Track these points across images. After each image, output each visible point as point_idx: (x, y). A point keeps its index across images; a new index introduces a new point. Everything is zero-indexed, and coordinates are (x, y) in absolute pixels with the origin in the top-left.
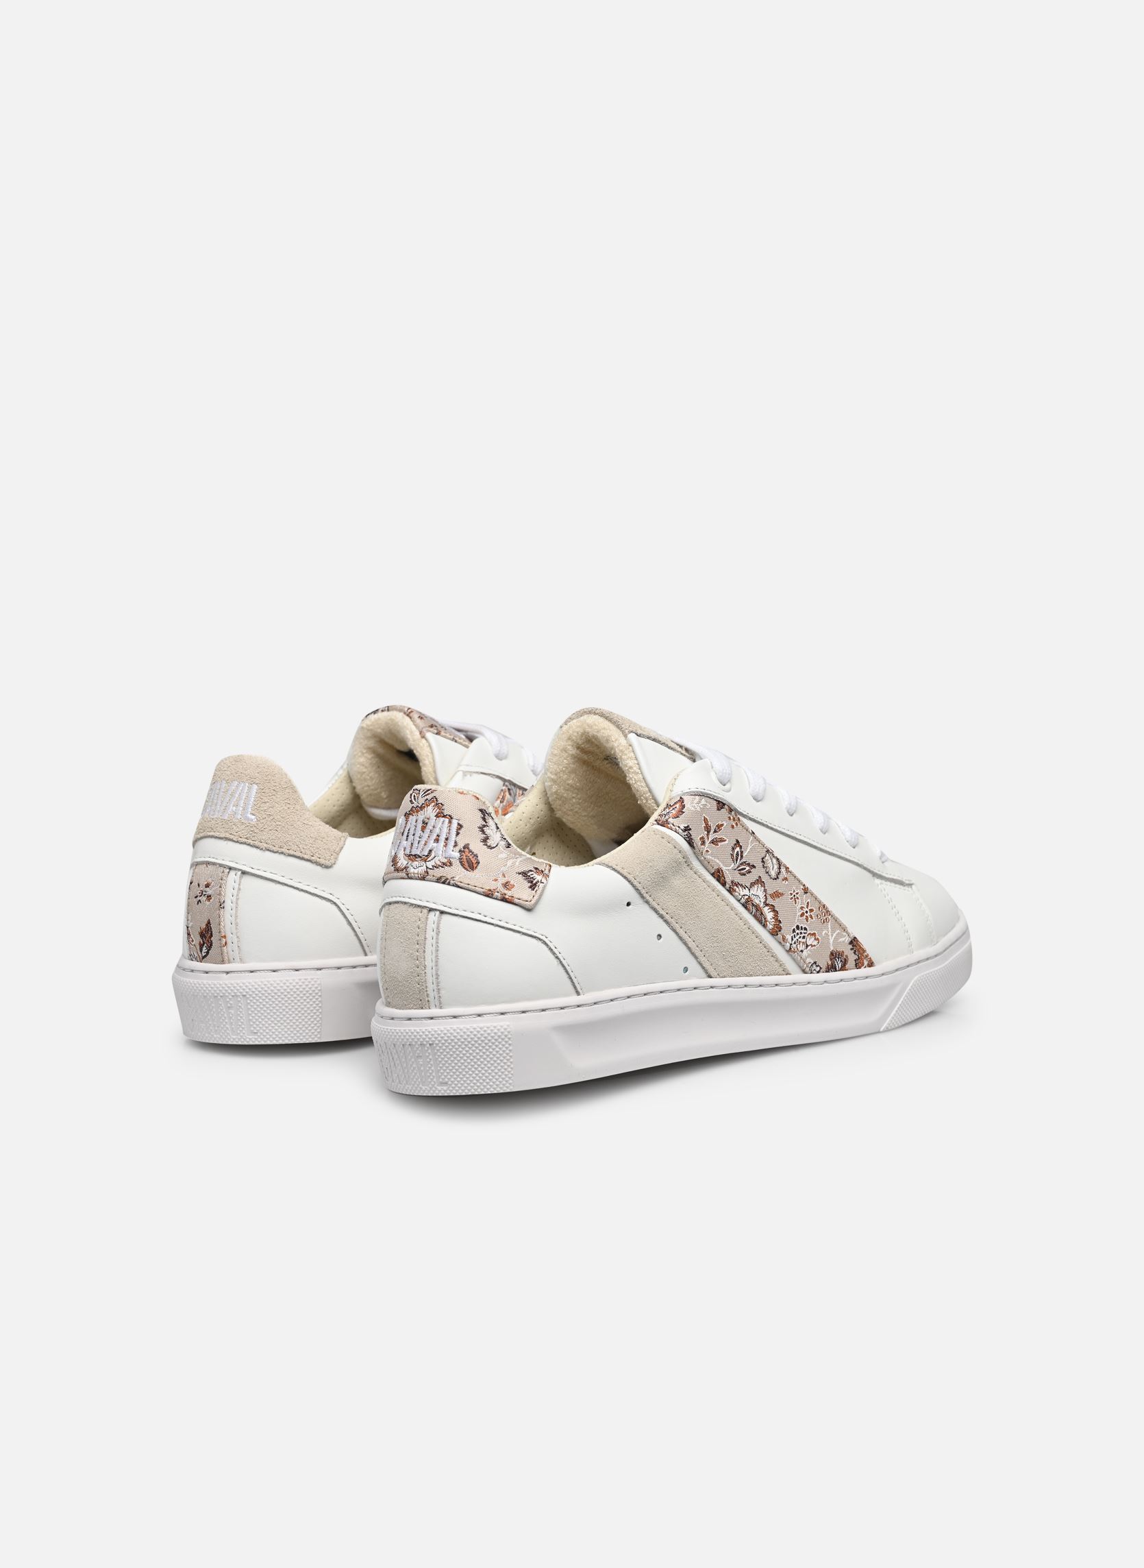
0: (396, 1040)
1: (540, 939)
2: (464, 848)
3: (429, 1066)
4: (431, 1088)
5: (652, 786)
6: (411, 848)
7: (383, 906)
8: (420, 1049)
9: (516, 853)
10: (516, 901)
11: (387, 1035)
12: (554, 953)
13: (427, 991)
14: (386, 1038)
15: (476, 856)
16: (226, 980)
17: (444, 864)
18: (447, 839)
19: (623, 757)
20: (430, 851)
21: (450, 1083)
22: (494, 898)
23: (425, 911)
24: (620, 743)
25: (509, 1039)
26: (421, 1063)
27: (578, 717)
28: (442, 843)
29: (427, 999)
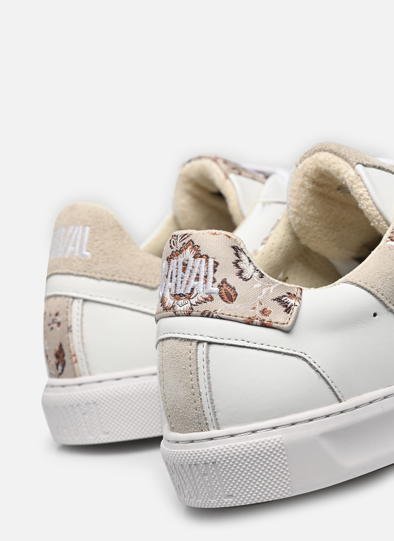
0: (182, 461)
1: (300, 357)
2: (222, 282)
3: (215, 481)
4: (219, 501)
5: (382, 209)
6: (176, 288)
7: (158, 343)
8: (204, 467)
9: (269, 282)
10: (275, 325)
11: (174, 457)
12: (314, 368)
13: (204, 415)
14: (174, 460)
15: (234, 289)
16: (79, 391)
17: (206, 299)
18: (206, 277)
19: (353, 186)
20: (193, 289)
21: (235, 495)
22: (254, 325)
23: (194, 343)
24: (350, 175)
25: (283, 450)
26: (207, 479)
27: (310, 156)
28: (202, 281)
29: (205, 422)
